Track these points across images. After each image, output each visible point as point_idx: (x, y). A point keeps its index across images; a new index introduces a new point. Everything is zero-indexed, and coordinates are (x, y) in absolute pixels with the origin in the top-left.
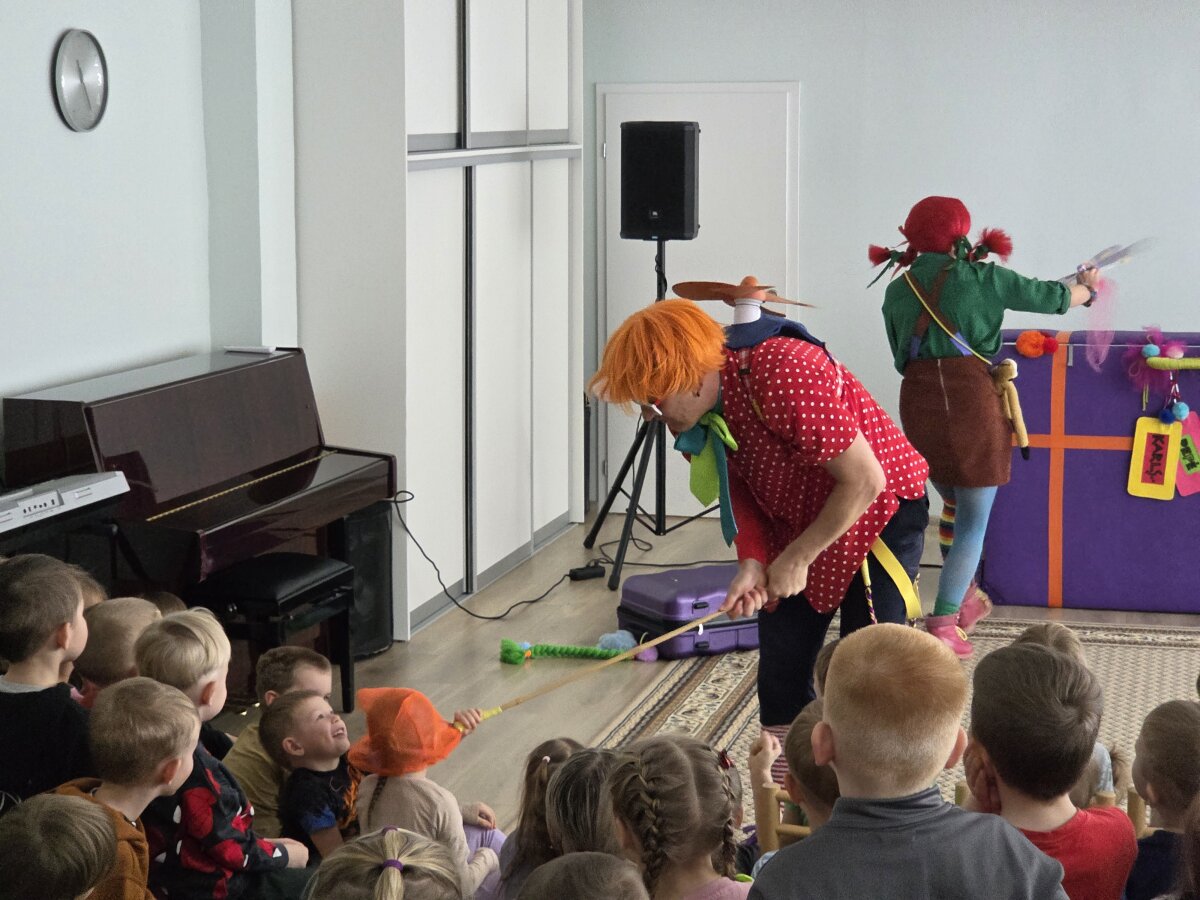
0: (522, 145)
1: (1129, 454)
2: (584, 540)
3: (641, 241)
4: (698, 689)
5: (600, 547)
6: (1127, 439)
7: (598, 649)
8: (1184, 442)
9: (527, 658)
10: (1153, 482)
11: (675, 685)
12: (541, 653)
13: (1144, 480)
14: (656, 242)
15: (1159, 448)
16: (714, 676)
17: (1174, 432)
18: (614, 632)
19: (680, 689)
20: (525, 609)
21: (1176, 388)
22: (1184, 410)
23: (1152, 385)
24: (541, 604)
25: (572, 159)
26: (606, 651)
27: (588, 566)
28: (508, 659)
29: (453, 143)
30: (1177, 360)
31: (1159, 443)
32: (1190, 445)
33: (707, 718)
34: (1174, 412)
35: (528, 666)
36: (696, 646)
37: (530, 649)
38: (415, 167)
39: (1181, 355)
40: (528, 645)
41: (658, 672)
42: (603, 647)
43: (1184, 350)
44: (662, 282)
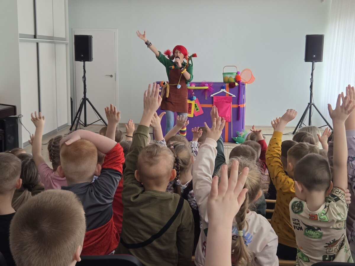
0: (52, 40)
2: (70, 129)
3: (80, 62)
8: (195, 105)
14: (83, 62)
15: (190, 106)
17: (193, 103)
21: (193, 93)
22: (195, 98)
29: (33, 37)
31: (190, 105)
32: (197, 105)
34: (193, 98)
38: (21, 41)
39: (195, 86)
43: (195, 85)
44: (85, 71)
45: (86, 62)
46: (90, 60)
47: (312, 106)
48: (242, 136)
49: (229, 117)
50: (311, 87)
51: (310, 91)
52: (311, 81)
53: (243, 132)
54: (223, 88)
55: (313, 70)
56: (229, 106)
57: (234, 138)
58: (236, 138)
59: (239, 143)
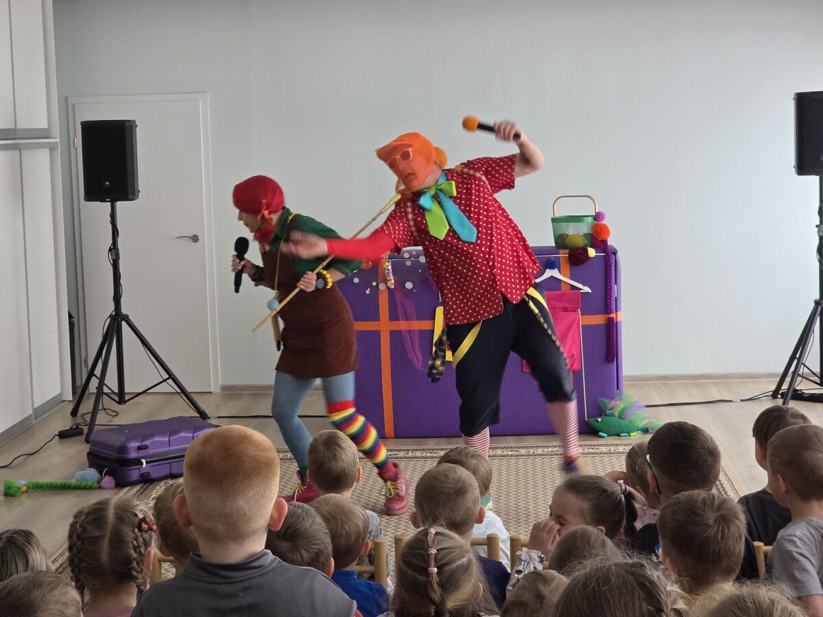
1: (432, 330)
2: (70, 412)
5: (82, 415)
6: (431, 322)
7: (73, 482)
9: (23, 492)
12: (33, 488)
18: (85, 470)
20: (26, 459)
24: (36, 455)
25: (52, 148)
26: (79, 483)
27: (71, 428)
28: (9, 493)
35: (24, 497)
36: (142, 475)
37: (25, 485)
40: (23, 482)
42: (77, 481)
44: (115, 232)
45: (119, 204)
46: (130, 197)
48: (617, 414)
49: (575, 356)
50: (821, 251)
52: (819, 232)
53: (621, 399)
54: (551, 265)
56: (574, 321)
57: (592, 420)
58: (600, 420)
59: (609, 436)
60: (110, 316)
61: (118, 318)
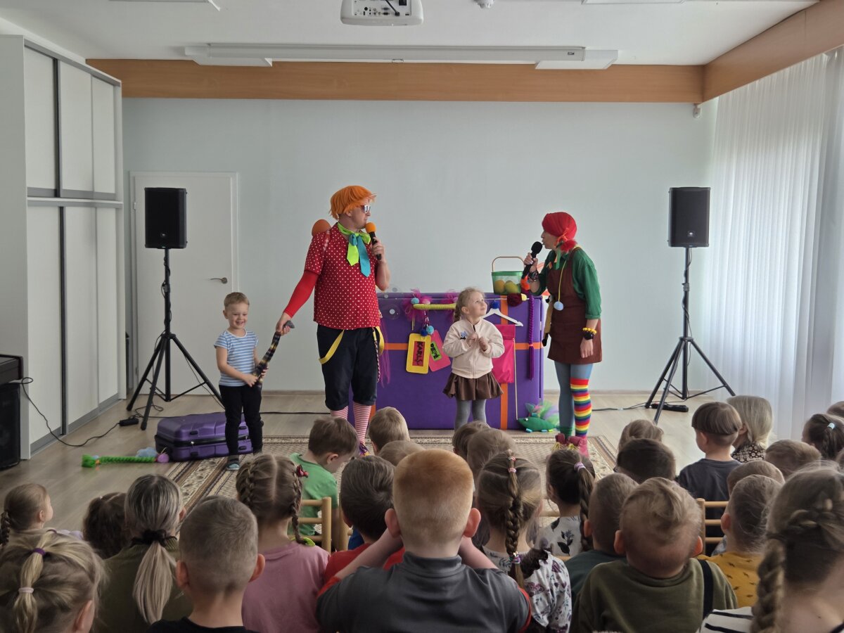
0: (90, 198)
1: (406, 352)
2: (126, 407)
3: (156, 249)
4: (192, 474)
5: (136, 410)
6: (405, 345)
7: (136, 457)
8: (432, 345)
9: (97, 464)
10: (418, 365)
11: (180, 473)
12: (105, 461)
13: (413, 365)
14: (163, 250)
15: (420, 348)
16: (200, 468)
17: (427, 341)
18: (146, 448)
19: (182, 475)
20: (96, 440)
21: (427, 319)
22: (431, 330)
23: (416, 318)
24: (104, 438)
25: (118, 209)
26: (141, 458)
27: (129, 419)
28: (87, 465)
29: (53, 193)
30: (427, 305)
31: (420, 346)
32: (435, 346)
33: (197, 489)
34: (427, 330)
35: (98, 469)
36: (191, 454)
37: (99, 459)
38: (32, 204)
39: (429, 303)
40: (97, 457)
41: (170, 467)
42: (140, 456)
43: (430, 300)
44: (168, 272)
47: (689, 343)
48: (539, 415)
49: (510, 372)
50: (685, 301)
51: (682, 311)
52: (685, 288)
53: (542, 405)
54: (495, 305)
55: (687, 264)
56: (510, 347)
57: (521, 420)
58: (527, 419)
59: (533, 431)
60: (162, 335)
61: (167, 337)
